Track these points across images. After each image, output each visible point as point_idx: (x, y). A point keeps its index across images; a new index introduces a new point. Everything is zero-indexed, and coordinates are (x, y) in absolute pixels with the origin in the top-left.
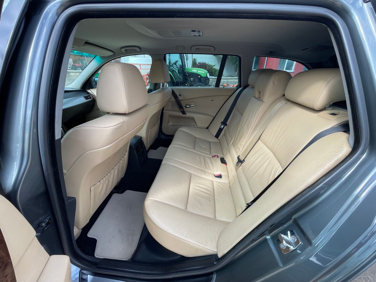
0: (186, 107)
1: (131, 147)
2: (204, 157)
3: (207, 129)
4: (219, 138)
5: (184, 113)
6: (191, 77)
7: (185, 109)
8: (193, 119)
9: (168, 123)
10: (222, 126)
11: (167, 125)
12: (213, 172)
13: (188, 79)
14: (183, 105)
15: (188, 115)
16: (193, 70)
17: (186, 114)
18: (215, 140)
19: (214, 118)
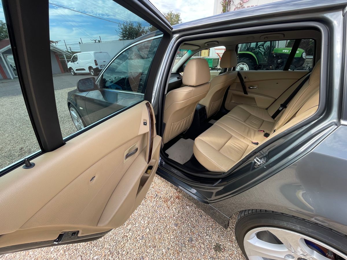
0: (249, 88)
1: (196, 111)
2: (250, 129)
3: (266, 110)
4: (275, 119)
5: (246, 93)
6: (279, 59)
7: (248, 90)
8: (253, 99)
9: (231, 100)
10: (281, 108)
11: (230, 102)
12: (252, 140)
13: (274, 61)
14: (247, 86)
15: (249, 95)
16: (283, 51)
17: (247, 94)
18: (271, 120)
19: (276, 100)
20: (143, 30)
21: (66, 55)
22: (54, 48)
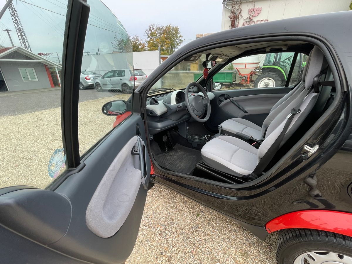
20: (141, 42)
21: (57, 68)
22: (46, 61)
